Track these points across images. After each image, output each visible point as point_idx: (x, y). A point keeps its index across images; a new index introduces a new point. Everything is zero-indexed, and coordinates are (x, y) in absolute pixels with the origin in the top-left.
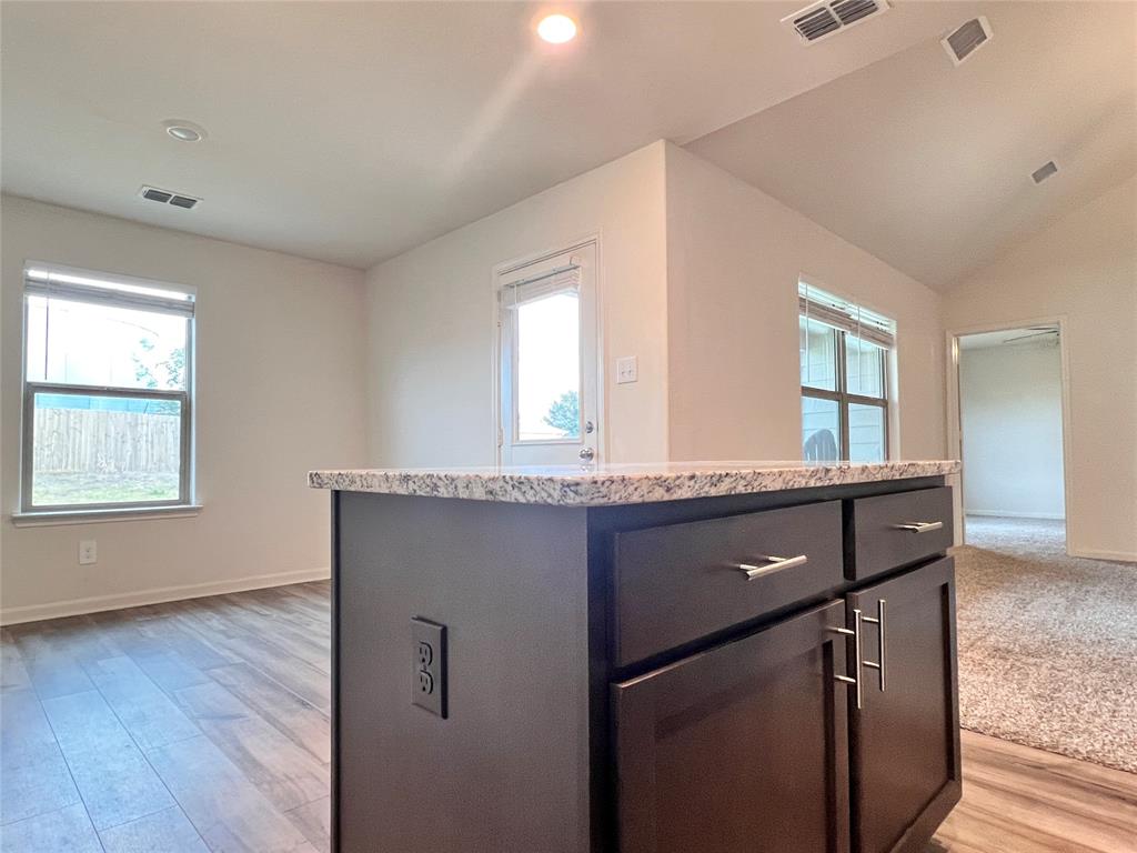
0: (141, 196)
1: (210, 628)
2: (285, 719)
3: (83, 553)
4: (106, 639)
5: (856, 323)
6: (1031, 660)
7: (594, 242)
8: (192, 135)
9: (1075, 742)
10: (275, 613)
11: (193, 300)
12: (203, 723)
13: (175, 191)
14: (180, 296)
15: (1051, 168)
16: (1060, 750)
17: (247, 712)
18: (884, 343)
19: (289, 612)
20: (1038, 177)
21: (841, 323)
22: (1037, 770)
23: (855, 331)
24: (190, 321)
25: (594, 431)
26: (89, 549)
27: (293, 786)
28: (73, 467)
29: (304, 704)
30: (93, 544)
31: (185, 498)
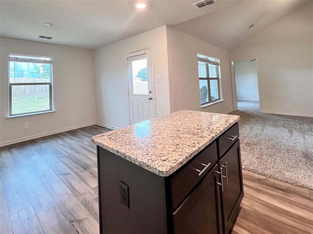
0: (38, 37)
1: (59, 144)
2: (81, 174)
3: (25, 125)
4: (32, 149)
5: (211, 61)
6: (255, 147)
7: (150, 48)
8: (51, 25)
9: (267, 172)
10: (75, 138)
11: (52, 60)
12: (60, 176)
13: (47, 36)
14: (48, 59)
15: (253, 25)
16: (264, 175)
17: (71, 172)
18: (217, 65)
19: (79, 138)
20: (250, 27)
21: (207, 62)
22: (259, 181)
23: (210, 63)
24: (51, 65)
25: (152, 93)
26: (27, 125)
27: (85, 197)
28: (19, 92)
29: (85, 169)
30: (28, 123)
31: (51, 109)
